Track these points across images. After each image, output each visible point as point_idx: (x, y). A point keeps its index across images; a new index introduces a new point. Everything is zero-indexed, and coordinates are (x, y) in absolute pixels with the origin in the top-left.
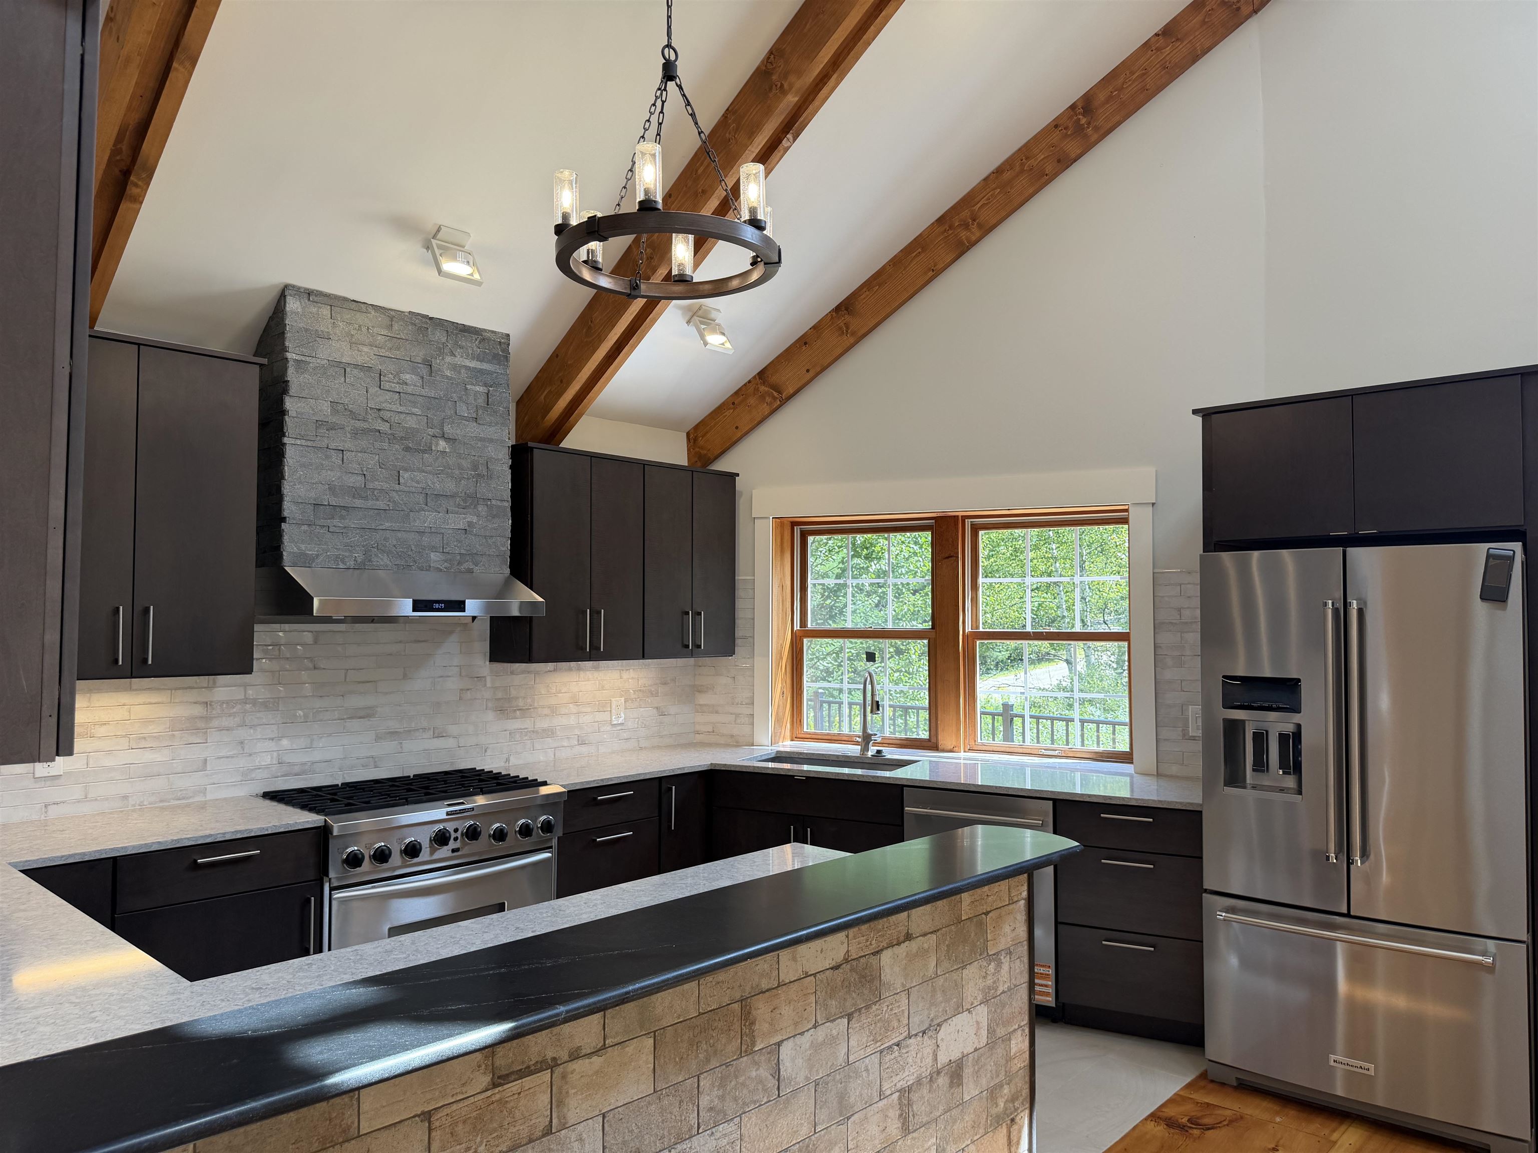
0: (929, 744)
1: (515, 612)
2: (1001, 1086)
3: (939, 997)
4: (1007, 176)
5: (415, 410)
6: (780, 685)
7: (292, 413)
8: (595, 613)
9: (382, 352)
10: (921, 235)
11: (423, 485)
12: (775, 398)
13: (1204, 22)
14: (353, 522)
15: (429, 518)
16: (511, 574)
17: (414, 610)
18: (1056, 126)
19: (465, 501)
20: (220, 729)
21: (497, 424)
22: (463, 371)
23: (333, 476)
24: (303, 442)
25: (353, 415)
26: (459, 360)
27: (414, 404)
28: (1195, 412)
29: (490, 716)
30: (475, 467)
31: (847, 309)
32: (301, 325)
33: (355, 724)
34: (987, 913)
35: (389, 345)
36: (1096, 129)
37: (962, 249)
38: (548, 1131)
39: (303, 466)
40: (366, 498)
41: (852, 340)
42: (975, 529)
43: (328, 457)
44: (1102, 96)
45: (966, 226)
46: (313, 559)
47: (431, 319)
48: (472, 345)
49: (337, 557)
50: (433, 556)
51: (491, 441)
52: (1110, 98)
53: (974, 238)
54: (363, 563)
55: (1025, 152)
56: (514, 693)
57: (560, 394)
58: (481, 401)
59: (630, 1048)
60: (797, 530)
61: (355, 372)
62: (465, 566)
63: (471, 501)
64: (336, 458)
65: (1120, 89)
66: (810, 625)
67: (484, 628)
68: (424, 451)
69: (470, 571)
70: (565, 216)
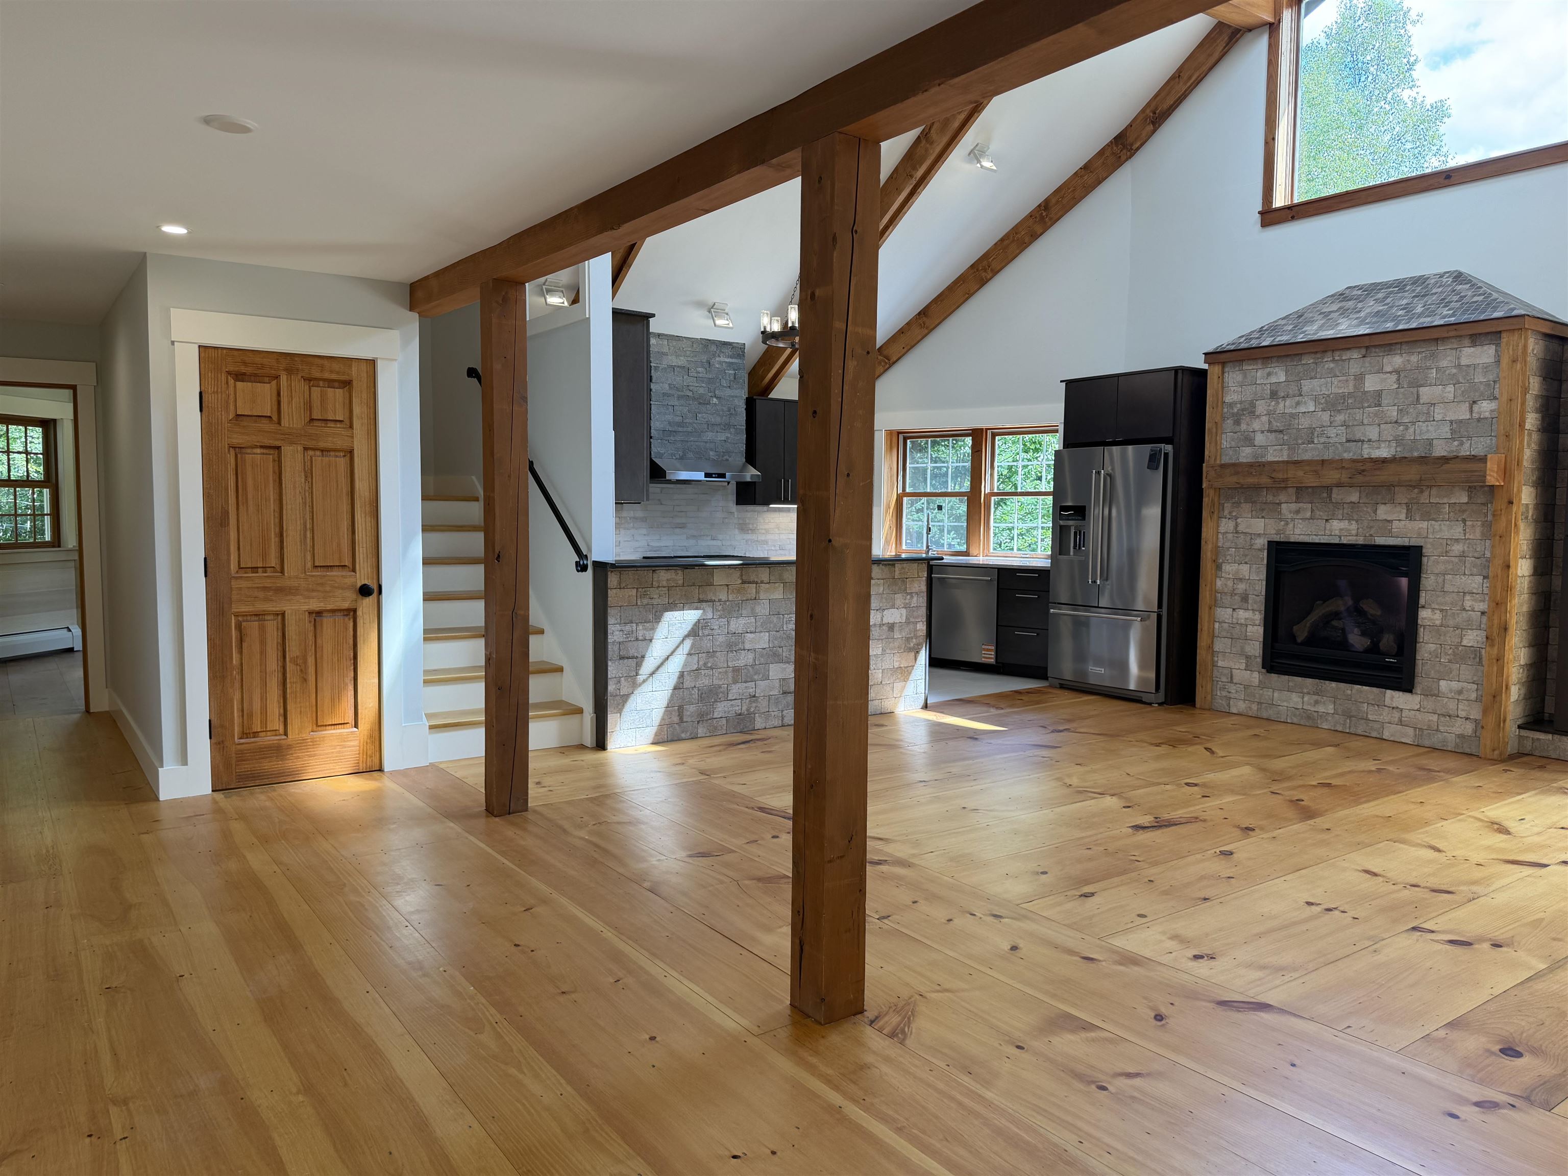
0: (966, 554)
1: (748, 479)
2: (912, 638)
3: (884, 600)
4: (1006, 242)
5: (703, 385)
6: (888, 523)
7: (653, 390)
8: (786, 482)
9: (689, 359)
10: (962, 274)
11: (707, 420)
12: (886, 363)
13: (1103, 163)
14: (678, 438)
15: (709, 435)
16: (746, 461)
17: (705, 477)
18: (1031, 216)
19: (724, 426)
20: (625, 529)
21: (739, 388)
22: (724, 364)
23: (669, 417)
24: (659, 403)
25: (678, 390)
26: (722, 359)
27: (703, 382)
28: (1061, 381)
29: (737, 531)
30: (729, 411)
31: (924, 314)
32: (657, 350)
33: (678, 530)
34: (907, 578)
35: (692, 355)
36: (1051, 219)
37: (983, 282)
38: (755, 599)
39: (658, 414)
40: (683, 427)
41: (926, 331)
42: (994, 436)
43: (668, 409)
44: (1054, 201)
45: (985, 271)
46: (663, 454)
47: (710, 340)
48: (728, 351)
49: (672, 454)
50: (711, 453)
51: (736, 397)
52: (1058, 202)
53: (988, 277)
54: (682, 456)
55: (1015, 230)
56: (747, 521)
57: (769, 371)
58: (732, 378)
59: (777, 585)
60: (901, 436)
61: (678, 369)
62: (725, 457)
63: (727, 426)
64: (671, 409)
65: (1063, 197)
66: (908, 490)
67: (733, 486)
68: (707, 404)
69: (727, 460)
70: (765, 328)
